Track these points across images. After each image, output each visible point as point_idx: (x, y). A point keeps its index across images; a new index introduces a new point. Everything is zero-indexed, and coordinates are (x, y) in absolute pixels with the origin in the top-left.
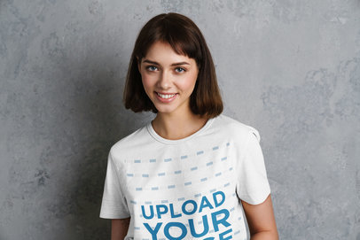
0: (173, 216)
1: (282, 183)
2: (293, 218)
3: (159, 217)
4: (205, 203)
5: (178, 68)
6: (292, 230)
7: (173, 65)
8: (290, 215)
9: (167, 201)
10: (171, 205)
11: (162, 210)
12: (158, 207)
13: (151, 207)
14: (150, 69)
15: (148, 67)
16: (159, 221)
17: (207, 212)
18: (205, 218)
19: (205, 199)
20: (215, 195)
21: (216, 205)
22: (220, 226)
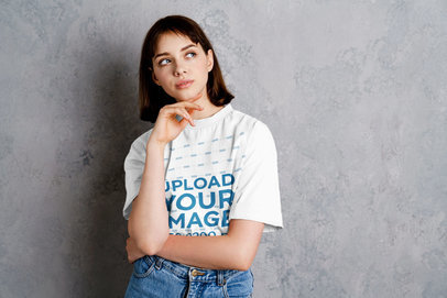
0: (186, 189)
2: (323, 189)
3: (174, 190)
4: (214, 181)
9: (181, 178)
10: (185, 181)
11: (177, 184)
12: (173, 182)
13: (168, 183)
16: (174, 193)
17: (215, 189)
18: (213, 194)
19: (214, 178)
20: (224, 176)
21: (224, 185)
22: (225, 203)
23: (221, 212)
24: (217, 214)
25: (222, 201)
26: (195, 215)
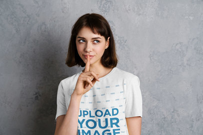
1: (159, 100)
3: (84, 116)
4: (107, 113)
7: (93, 39)
9: (88, 109)
11: (86, 113)
12: (84, 111)
15: (80, 40)
16: (84, 118)
18: (106, 120)
19: (107, 110)
20: (113, 110)
21: (113, 115)
22: (114, 126)
23: (112, 130)
24: (109, 131)
25: (112, 124)
26: (96, 132)
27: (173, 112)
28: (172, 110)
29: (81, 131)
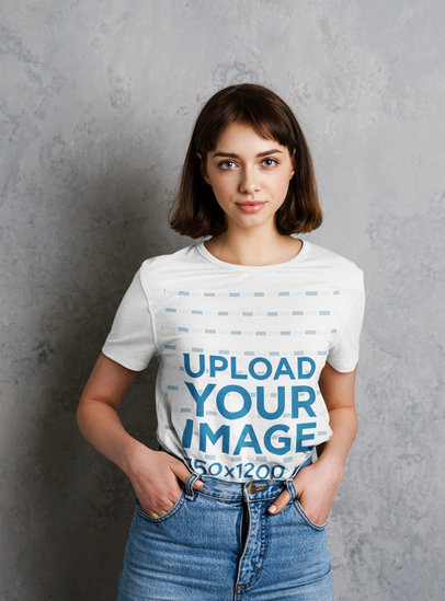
0: (234, 376)
1: (398, 357)
2: (414, 407)
3: (213, 375)
4: (284, 368)
5: (266, 160)
6: (413, 424)
7: (260, 155)
8: (410, 403)
9: (227, 352)
10: (233, 359)
11: (219, 364)
13: (202, 358)
14: (225, 166)
15: (221, 164)
16: (212, 381)
17: (285, 381)
19: (284, 361)
20: (300, 360)
21: (301, 376)
22: (302, 410)
25: (296, 405)
26: (249, 429)
27: (437, 389)
28: (436, 384)
29: (196, 428)
